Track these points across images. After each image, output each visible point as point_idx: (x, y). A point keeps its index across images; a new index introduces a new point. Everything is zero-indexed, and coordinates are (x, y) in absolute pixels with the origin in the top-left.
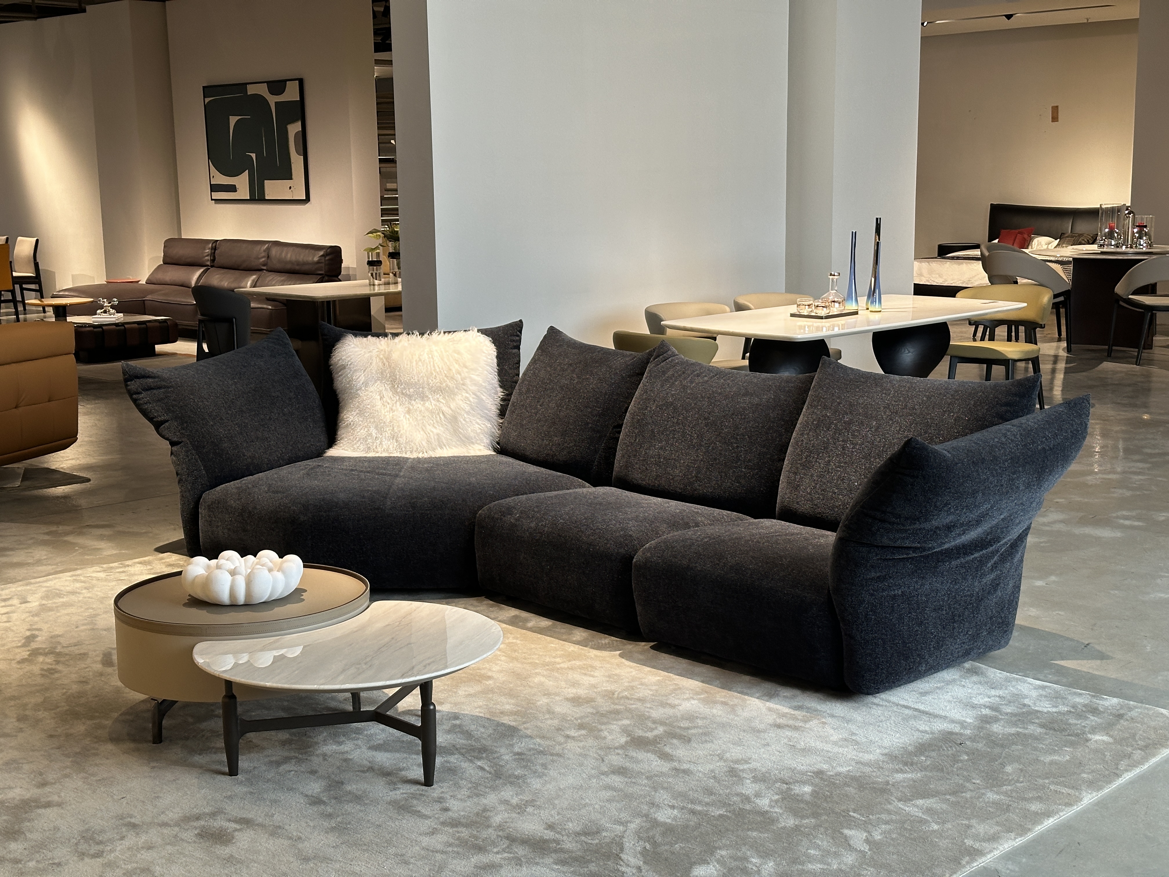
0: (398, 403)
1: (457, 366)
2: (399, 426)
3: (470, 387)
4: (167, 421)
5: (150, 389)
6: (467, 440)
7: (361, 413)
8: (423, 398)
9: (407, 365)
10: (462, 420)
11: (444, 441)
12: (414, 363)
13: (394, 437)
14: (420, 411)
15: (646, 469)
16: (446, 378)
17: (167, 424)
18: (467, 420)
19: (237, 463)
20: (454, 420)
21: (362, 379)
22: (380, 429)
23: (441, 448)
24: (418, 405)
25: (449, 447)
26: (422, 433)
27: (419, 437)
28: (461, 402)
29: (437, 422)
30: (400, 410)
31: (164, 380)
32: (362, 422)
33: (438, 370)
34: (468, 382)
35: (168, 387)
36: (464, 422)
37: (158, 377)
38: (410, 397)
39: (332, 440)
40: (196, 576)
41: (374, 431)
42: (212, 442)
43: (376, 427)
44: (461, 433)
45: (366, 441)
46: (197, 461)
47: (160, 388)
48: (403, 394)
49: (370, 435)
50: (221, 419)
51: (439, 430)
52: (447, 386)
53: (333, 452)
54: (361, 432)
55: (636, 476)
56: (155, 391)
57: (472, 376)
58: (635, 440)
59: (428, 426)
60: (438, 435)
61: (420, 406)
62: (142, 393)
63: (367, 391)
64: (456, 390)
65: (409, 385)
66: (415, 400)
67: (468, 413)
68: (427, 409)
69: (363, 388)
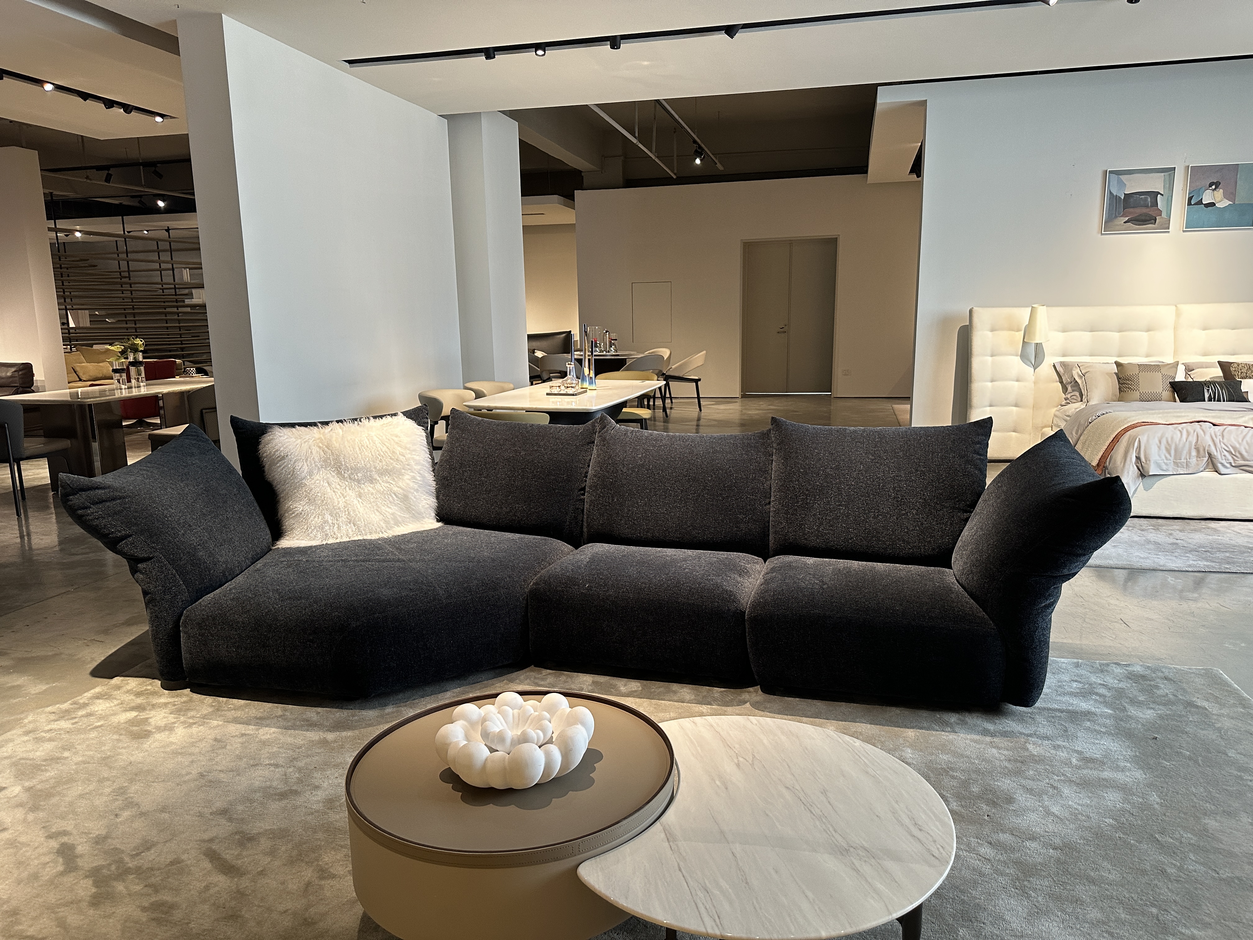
0: (347, 488)
1: (399, 448)
2: (354, 511)
3: (416, 467)
4: (130, 536)
5: (102, 501)
6: (417, 516)
7: (311, 501)
8: (372, 480)
9: (351, 451)
10: (413, 498)
11: (400, 519)
12: (357, 449)
13: (351, 521)
14: (372, 494)
16: (391, 461)
17: (130, 539)
18: (418, 497)
19: (214, 571)
20: (405, 498)
21: (306, 468)
22: (335, 515)
23: (398, 526)
24: (367, 488)
25: (405, 524)
26: (377, 514)
27: (375, 518)
28: (408, 481)
29: (390, 502)
30: (351, 494)
31: (115, 489)
32: (314, 510)
33: (382, 454)
34: (412, 463)
35: (124, 498)
36: (415, 499)
37: (109, 487)
38: (359, 481)
39: (277, 532)
41: (328, 517)
42: (188, 553)
43: (331, 515)
44: (413, 510)
45: (323, 528)
46: (175, 576)
47: (114, 499)
48: (350, 478)
49: (326, 522)
50: (190, 526)
51: (394, 509)
52: (394, 467)
53: (284, 543)
54: (316, 521)
56: (108, 504)
57: (415, 456)
59: (383, 508)
60: (393, 514)
61: (370, 488)
62: (90, 508)
63: (313, 479)
64: (403, 471)
65: (356, 470)
66: (364, 484)
67: (417, 491)
68: (378, 491)
69: (308, 477)
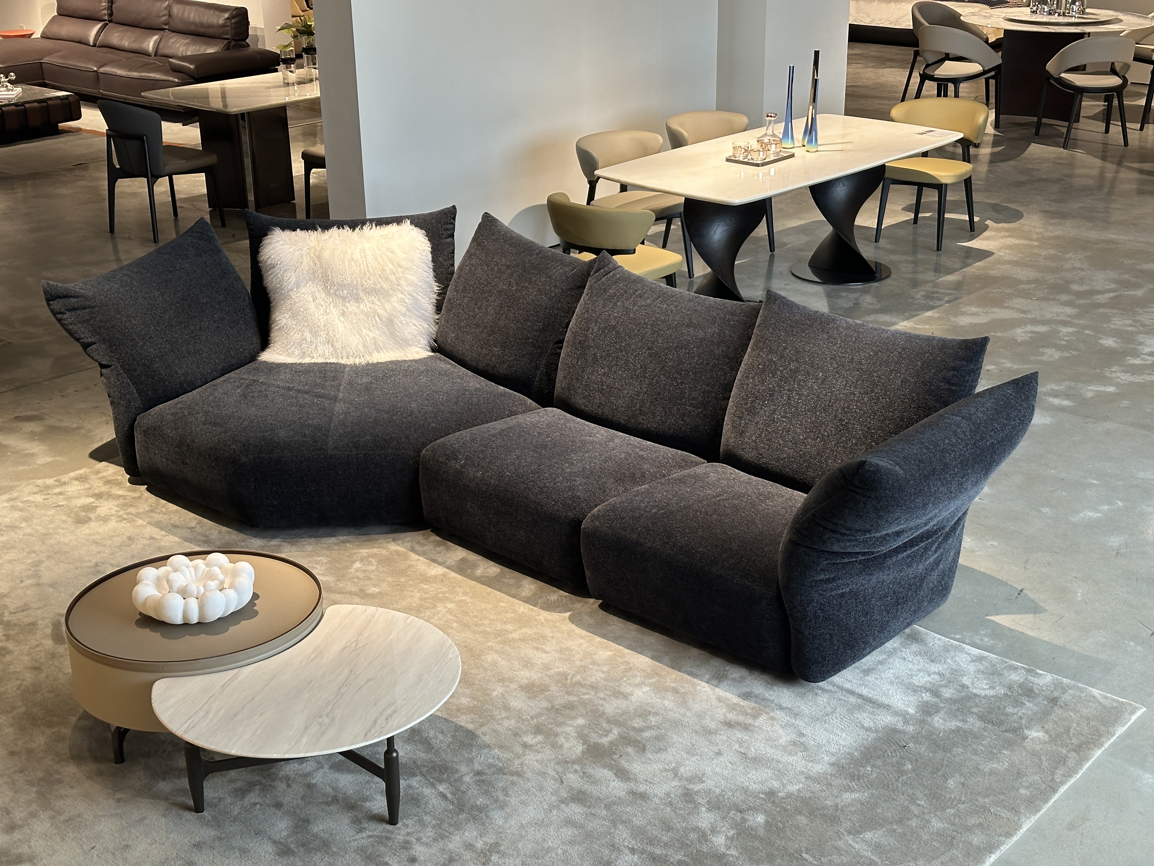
0: (332, 305)
1: (391, 266)
2: (334, 331)
3: (405, 288)
4: (95, 343)
5: (74, 309)
6: (404, 343)
7: (294, 316)
8: (358, 299)
9: (339, 265)
10: (398, 322)
11: (381, 345)
12: (347, 262)
13: (330, 341)
14: (356, 314)
15: (589, 395)
16: (380, 280)
17: (95, 346)
18: (404, 322)
19: (170, 382)
20: (389, 323)
21: (293, 279)
22: (315, 334)
23: (378, 352)
24: (352, 307)
25: (386, 351)
26: (358, 336)
27: (355, 341)
28: (396, 305)
29: (373, 325)
30: (335, 312)
31: (87, 299)
32: (296, 325)
33: (371, 270)
34: (403, 282)
35: (93, 308)
36: (400, 325)
37: (82, 296)
38: (344, 299)
39: (265, 343)
40: (147, 598)
41: (308, 335)
42: (144, 364)
43: (311, 332)
44: (397, 336)
45: (301, 346)
46: (129, 385)
47: (84, 308)
48: (336, 295)
49: (305, 339)
50: (150, 337)
51: (374, 333)
52: (382, 287)
53: (268, 356)
54: (296, 336)
55: (579, 401)
56: (79, 312)
57: (407, 276)
58: (577, 363)
59: (364, 331)
60: (374, 338)
61: (354, 308)
62: (65, 313)
63: (299, 292)
64: (391, 292)
65: (342, 286)
66: (349, 302)
67: (404, 315)
68: (362, 312)
69: (295, 290)
